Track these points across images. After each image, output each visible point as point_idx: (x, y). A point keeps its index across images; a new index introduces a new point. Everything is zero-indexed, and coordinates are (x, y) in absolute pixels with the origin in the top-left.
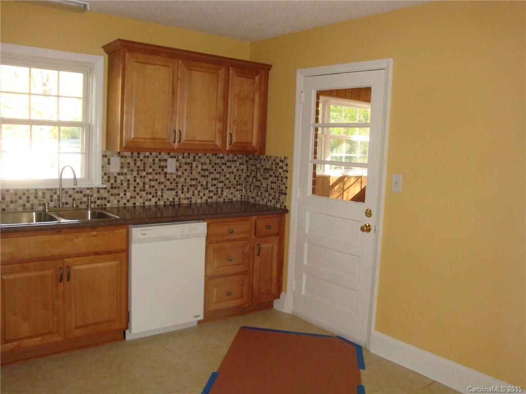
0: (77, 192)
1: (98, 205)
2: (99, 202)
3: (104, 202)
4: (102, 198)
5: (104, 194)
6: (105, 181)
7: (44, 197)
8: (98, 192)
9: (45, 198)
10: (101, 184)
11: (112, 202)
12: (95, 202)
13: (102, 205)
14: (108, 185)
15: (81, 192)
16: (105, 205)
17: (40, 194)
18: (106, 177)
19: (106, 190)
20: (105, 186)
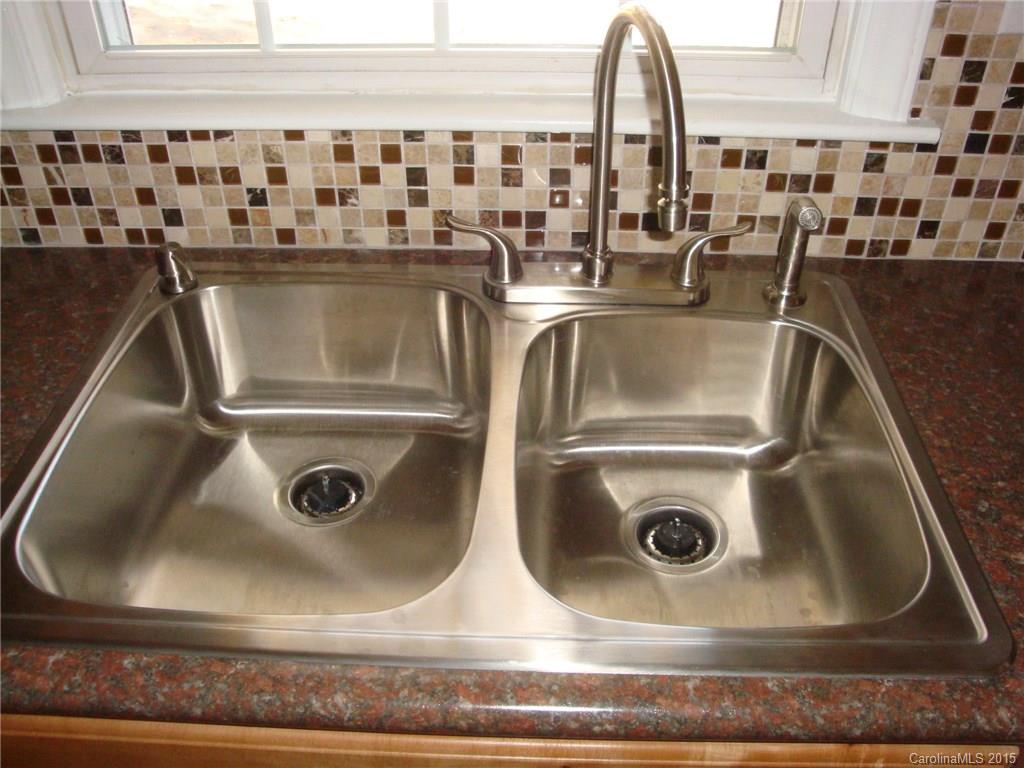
0: (731, 159)
1: (855, 246)
2: (862, 228)
3: (897, 227)
4: (888, 207)
5: (911, 178)
6: (942, 94)
7: (511, 179)
8: (875, 164)
9: (519, 184)
10: (903, 116)
11: (954, 230)
12: (838, 226)
13: (877, 247)
14: (950, 128)
15: (758, 160)
16: (902, 246)
17: (487, 157)
18: (950, 70)
19: (934, 157)
20: (930, 135)
